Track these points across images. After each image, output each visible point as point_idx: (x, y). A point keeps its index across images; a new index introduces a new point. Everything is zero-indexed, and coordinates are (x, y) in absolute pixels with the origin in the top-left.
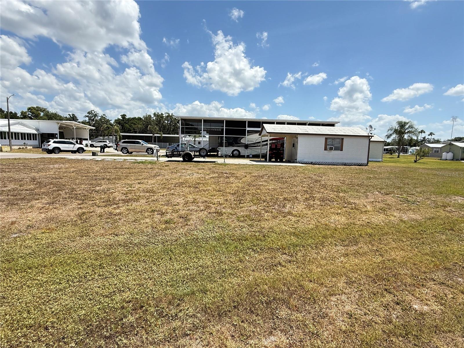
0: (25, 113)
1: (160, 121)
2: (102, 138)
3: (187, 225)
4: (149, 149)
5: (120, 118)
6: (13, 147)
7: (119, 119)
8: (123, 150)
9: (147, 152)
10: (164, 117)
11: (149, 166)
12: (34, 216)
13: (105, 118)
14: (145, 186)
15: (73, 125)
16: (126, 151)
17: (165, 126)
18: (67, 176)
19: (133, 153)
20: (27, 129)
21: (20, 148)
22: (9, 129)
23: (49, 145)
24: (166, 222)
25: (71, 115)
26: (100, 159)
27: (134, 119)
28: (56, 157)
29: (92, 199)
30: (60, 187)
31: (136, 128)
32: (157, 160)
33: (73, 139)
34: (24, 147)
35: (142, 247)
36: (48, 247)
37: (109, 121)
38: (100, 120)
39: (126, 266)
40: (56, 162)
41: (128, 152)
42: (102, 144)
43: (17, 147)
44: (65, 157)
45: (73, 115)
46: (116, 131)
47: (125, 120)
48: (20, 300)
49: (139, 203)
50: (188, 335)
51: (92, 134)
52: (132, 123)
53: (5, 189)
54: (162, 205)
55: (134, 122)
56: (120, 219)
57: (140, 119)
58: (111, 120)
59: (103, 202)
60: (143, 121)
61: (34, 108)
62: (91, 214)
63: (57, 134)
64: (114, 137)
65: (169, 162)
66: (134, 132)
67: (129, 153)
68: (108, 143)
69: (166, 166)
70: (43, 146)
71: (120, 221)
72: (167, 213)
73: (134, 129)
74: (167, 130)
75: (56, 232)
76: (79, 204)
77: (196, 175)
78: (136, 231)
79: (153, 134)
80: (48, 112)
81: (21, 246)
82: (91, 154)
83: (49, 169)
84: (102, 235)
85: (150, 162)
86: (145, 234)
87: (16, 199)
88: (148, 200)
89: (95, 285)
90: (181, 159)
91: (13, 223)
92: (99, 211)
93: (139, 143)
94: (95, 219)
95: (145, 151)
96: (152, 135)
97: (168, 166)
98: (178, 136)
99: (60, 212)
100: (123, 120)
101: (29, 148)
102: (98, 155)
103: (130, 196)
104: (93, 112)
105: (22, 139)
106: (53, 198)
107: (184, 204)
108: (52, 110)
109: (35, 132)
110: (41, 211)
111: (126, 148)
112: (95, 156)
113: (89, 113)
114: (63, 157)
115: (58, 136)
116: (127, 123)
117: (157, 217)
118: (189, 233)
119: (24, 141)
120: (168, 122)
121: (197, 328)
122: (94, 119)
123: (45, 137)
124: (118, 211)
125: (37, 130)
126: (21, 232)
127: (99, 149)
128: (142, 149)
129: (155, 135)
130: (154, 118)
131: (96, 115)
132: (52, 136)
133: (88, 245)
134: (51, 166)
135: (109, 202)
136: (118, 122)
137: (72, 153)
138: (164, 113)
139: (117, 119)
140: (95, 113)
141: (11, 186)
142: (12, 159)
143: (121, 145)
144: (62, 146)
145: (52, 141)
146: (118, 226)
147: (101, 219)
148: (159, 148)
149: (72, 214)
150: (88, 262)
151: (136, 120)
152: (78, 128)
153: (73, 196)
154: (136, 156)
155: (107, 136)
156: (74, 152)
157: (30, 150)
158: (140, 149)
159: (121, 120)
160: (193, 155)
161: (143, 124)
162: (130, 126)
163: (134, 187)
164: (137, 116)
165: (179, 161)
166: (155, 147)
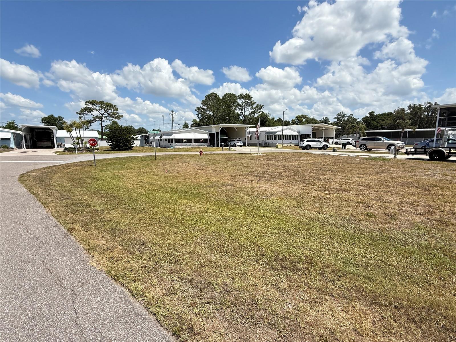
0: (294, 120)
1: (416, 113)
2: (346, 136)
3: (390, 223)
4: (390, 145)
5: (368, 115)
6: (284, 145)
7: (366, 117)
8: (362, 147)
9: (387, 148)
10: (423, 109)
11: (381, 163)
12: (277, 189)
13: (352, 117)
14: (363, 180)
15: (323, 126)
16: (365, 148)
17: (423, 119)
18: (304, 166)
19: (372, 150)
20: (293, 132)
21: (287, 146)
22: (283, 133)
23: (304, 143)
24: (367, 215)
25: (325, 119)
26: (335, 155)
27: (384, 114)
28: (305, 152)
29: (314, 184)
30: (296, 173)
31: (384, 124)
32: (395, 157)
33: (322, 138)
34: (290, 145)
35: (334, 228)
36: (276, 208)
37: (356, 120)
38: (348, 119)
39: (315, 235)
40: (303, 156)
41: (366, 149)
42: (345, 142)
43: (286, 145)
44: (311, 152)
45: (326, 118)
46: (361, 129)
47: (373, 117)
48: (255, 230)
49: (349, 193)
50: (334, 296)
51: (339, 133)
52: (380, 120)
53: (268, 171)
54: (371, 199)
55: (383, 118)
56: (327, 203)
57: (390, 114)
58: (358, 119)
59: (320, 188)
60: (393, 116)
61: (299, 116)
62: (308, 194)
63: (310, 135)
64: (358, 135)
65: (408, 160)
66: (381, 128)
67: (368, 150)
68: (351, 140)
69: (401, 164)
70: (300, 144)
71: (326, 204)
72: (373, 207)
73: (381, 126)
74: (426, 123)
75: (284, 201)
76: (304, 187)
77: (437, 177)
78: (335, 214)
79: (403, 130)
80: (308, 118)
81: (265, 203)
82: (332, 150)
83: (296, 160)
84: (309, 211)
85: (384, 159)
86: (342, 219)
87: (271, 177)
88: (359, 193)
89: (291, 238)
90: (427, 157)
91: (266, 190)
92: (315, 193)
93: (380, 139)
94: (309, 199)
95: (386, 148)
96: (401, 130)
97: (404, 164)
98: (434, 129)
99: (290, 189)
100: (371, 118)
101: (292, 145)
102: (337, 151)
103: (344, 187)
104: (342, 113)
105: (289, 139)
106: (290, 180)
107: (398, 204)
108: (311, 116)
109: (296, 134)
110: (281, 187)
111: (365, 145)
112: (334, 152)
113: (338, 115)
114: (309, 152)
115: (311, 136)
116: (374, 120)
117: (361, 208)
118: (387, 230)
119: (290, 141)
120: (428, 113)
121: (345, 297)
122: (342, 119)
123: (303, 137)
124: (328, 196)
125: (299, 132)
126: (267, 196)
127: (341, 146)
128: (383, 146)
129: (406, 130)
130: (409, 111)
131: (344, 116)
132: (307, 136)
133: (298, 214)
134: (298, 159)
135: (324, 189)
136: (365, 120)
137: (319, 149)
138: (423, 104)
139: (364, 117)
140: (344, 114)
141: (272, 169)
142: (280, 153)
143: (361, 142)
144: (312, 144)
145: (306, 140)
146: (323, 207)
147: (313, 199)
148: (404, 145)
149: (296, 192)
150: (293, 224)
151: (385, 116)
152: (327, 129)
153: (302, 180)
154: (374, 153)
155: (352, 134)
156: (320, 148)
157: (293, 147)
158: (379, 146)
159: (369, 118)
160: (447, 153)
161: (393, 119)
162: (378, 123)
163: (351, 180)
164: (387, 112)
165: (423, 159)
166: (398, 143)
